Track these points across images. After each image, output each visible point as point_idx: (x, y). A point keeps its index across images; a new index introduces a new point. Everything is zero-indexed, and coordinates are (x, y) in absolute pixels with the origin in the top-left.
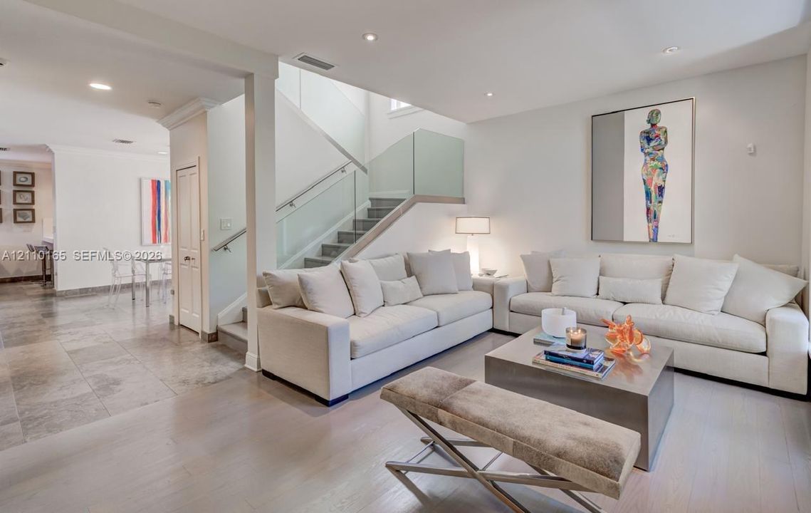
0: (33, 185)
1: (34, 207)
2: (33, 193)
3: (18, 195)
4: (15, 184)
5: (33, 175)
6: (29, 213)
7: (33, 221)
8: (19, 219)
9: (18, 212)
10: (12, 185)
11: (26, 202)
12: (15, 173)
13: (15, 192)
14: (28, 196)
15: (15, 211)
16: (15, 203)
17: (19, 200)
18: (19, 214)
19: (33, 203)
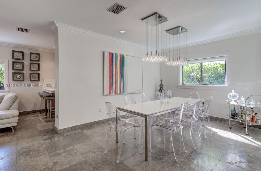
0: (39, 60)
1: (39, 72)
2: (39, 65)
3: (32, 65)
4: (31, 60)
5: (39, 55)
6: (37, 75)
7: (39, 80)
8: (32, 79)
9: (32, 75)
10: (29, 60)
11: (36, 69)
12: (31, 54)
13: (31, 64)
14: (36, 66)
15: (30, 74)
16: (30, 70)
17: (32, 69)
18: (32, 76)
19: (39, 70)
